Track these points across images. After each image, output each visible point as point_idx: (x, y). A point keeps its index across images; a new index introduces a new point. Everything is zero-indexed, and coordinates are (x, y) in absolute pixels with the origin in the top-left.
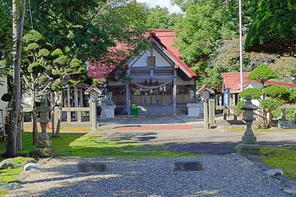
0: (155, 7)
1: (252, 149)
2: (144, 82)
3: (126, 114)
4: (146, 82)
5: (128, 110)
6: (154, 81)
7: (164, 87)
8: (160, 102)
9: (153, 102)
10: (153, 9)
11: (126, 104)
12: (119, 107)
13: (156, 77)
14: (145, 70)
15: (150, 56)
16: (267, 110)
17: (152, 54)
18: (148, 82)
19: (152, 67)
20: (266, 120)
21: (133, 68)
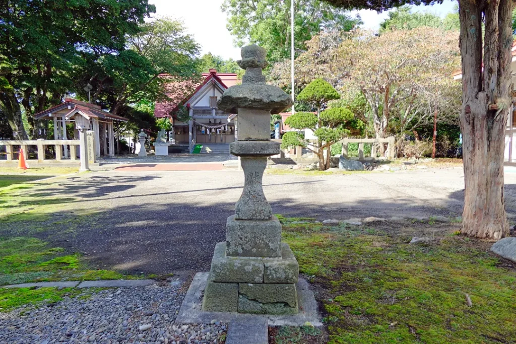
0: (228, 60)
1: (258, 279)
2: (208, 122)
3: (188, 152)
4: (210, 122)
5: (190, 149)
6: (218, 121)
7: (226, 127)
8: (223, 141)
9: (217, 142)
10: (227, 61)
11: (188, 143)
12: (184, 145)
13: (218, 117)
14: (207, 110)
15: (212, 96)
16: (324, 143)
17: (214, 94)
18: (213, 121)
19: (214, 107)
20: (323, 158)
21: (196, 107)
